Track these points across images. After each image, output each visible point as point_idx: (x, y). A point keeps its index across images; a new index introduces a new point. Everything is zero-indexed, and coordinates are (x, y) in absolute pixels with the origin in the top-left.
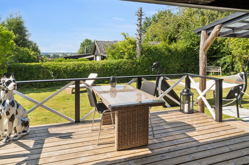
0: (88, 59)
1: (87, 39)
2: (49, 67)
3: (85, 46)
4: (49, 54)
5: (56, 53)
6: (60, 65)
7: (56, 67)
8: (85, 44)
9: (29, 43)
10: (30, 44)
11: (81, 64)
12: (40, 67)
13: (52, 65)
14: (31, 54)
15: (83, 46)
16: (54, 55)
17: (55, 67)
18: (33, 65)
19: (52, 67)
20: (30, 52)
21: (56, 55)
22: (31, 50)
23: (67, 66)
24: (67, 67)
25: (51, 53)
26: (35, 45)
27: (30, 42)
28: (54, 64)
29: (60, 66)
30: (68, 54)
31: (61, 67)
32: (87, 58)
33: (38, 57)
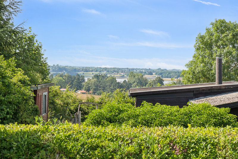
0: (228, 109)
1: (223, 22)
2: (72, 144)
3: (215, 48)
4: (81, 73)
5: (106, 69)
6: (111, 140)
7: (98, 146)
8: (217, 41)
9: (11, 37)
10: (15, 41)
11: (198, 142)
12: (37, 146)
13: (83, 139)
14: (15, 80)
15: (208, 45)
16: (97, 77)
17: (94, 148)
18: (11, 136)
19: (83, 145)
20: (9, 73)
21: (104, 77)
22: (13, 64)
23: (140, 145)
24: (141, 151)
25: (87, 70)
26: (29, 45)
27: (14, 32)
28: (89, 136)
29: (112, 146)
30: (151, 74)
31: (115, 151)
32: (225, 106)
33: (35, 92)
